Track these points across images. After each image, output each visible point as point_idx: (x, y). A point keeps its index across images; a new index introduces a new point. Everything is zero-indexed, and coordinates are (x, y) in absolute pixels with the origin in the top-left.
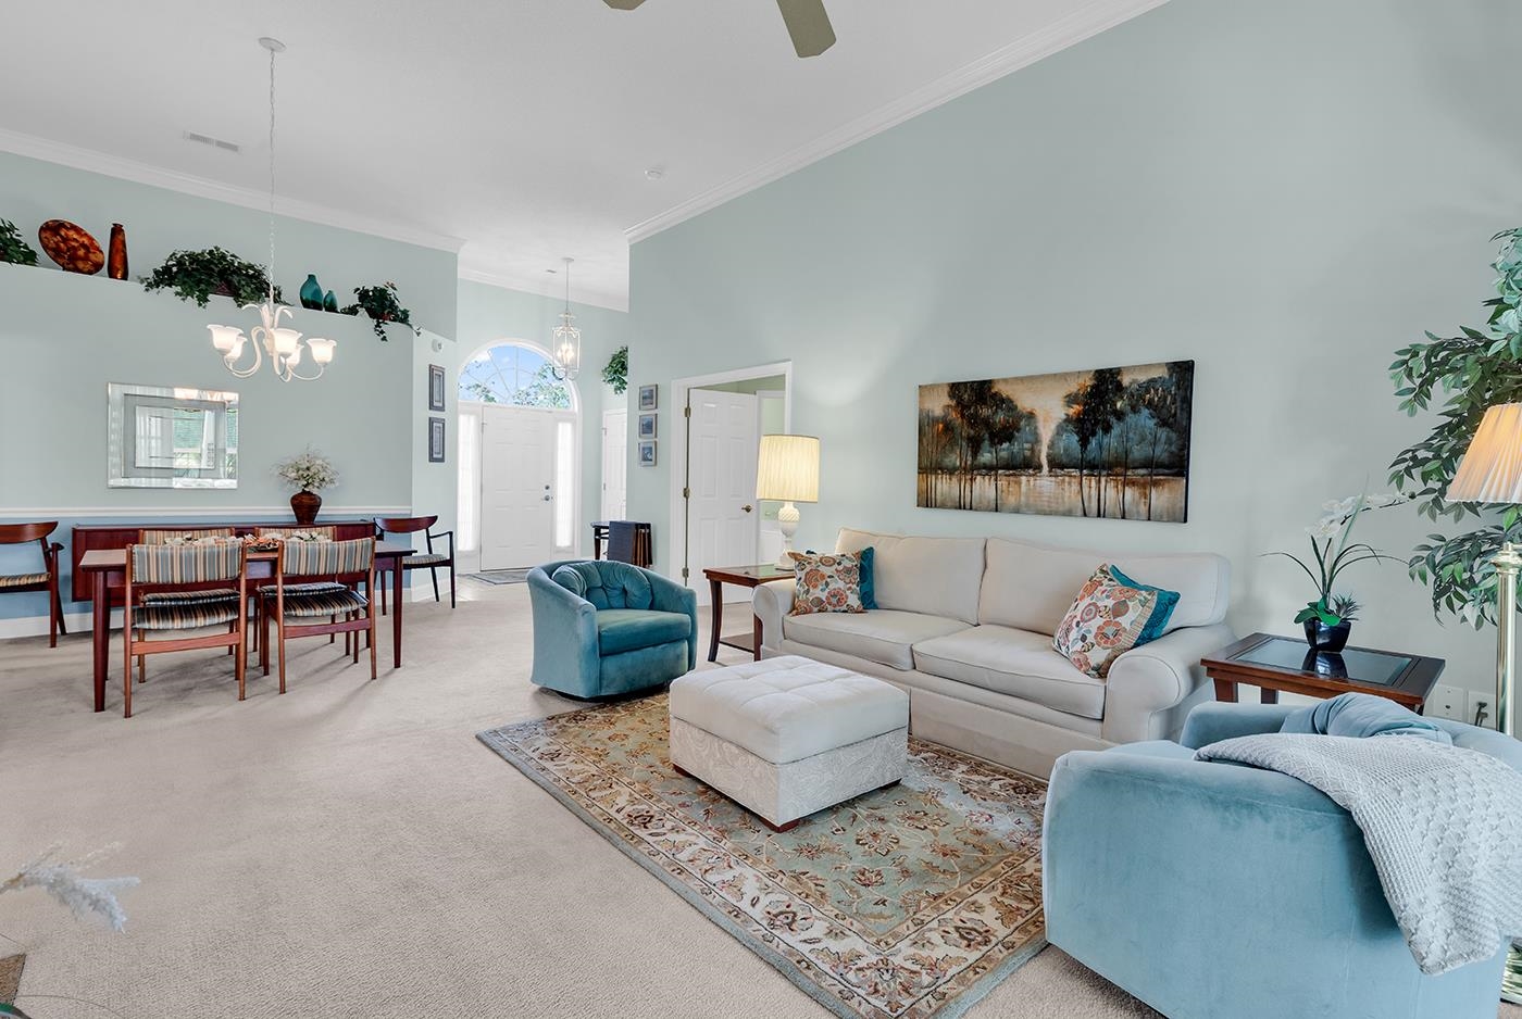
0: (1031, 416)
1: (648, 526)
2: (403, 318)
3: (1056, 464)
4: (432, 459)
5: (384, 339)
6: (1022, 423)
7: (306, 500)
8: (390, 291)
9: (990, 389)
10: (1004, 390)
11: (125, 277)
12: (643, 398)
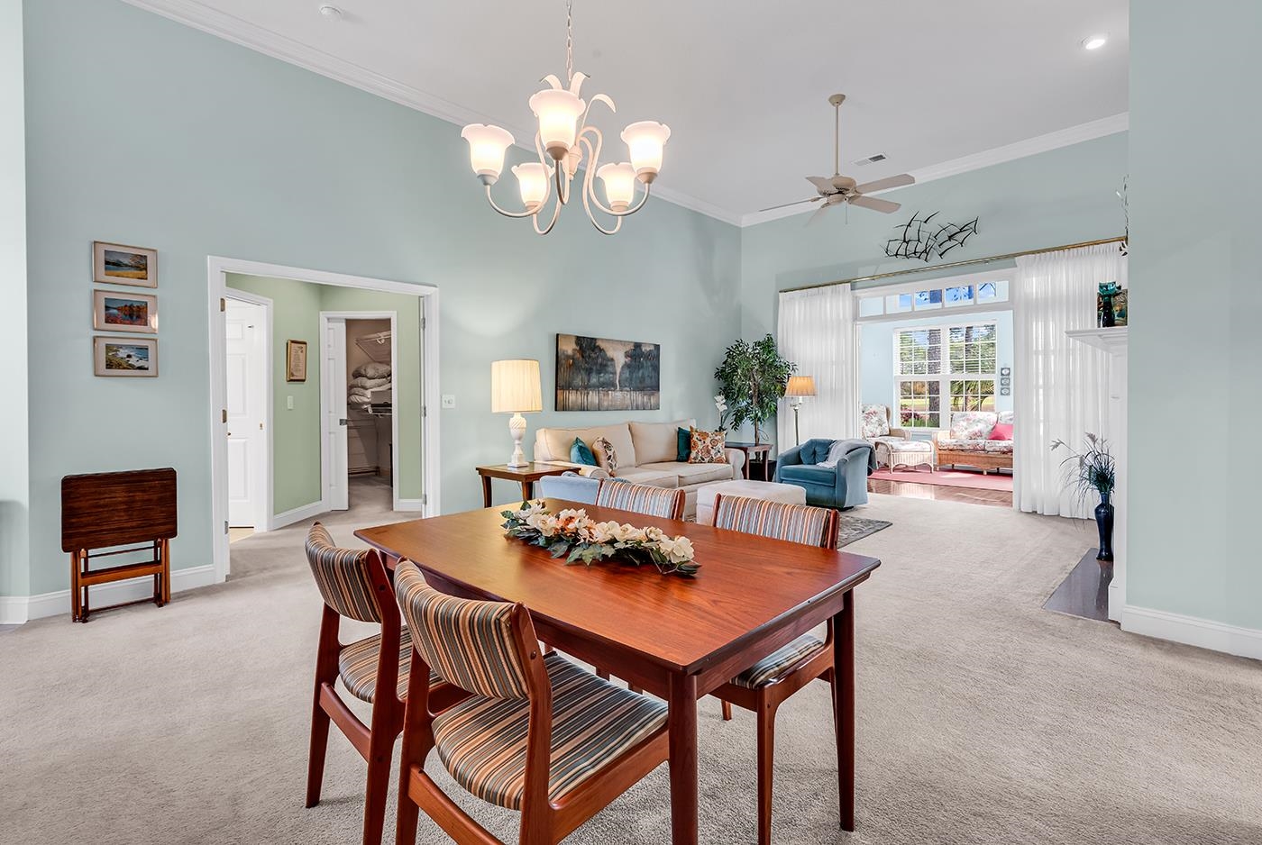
0: (612, 360)
6: (609, 364)
10: (602, 345)
12: (107, 263)
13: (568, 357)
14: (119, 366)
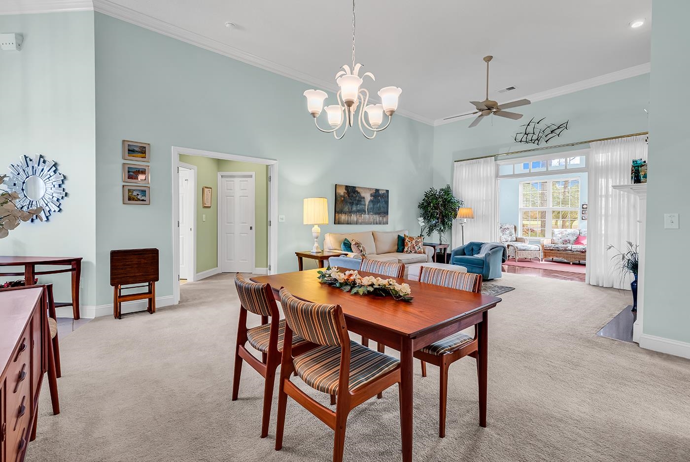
0: (364, 198)
6: (362, 200)
10: (359, 190)
12: (129, 150)
13: (341, 196)
14: (133, 199)
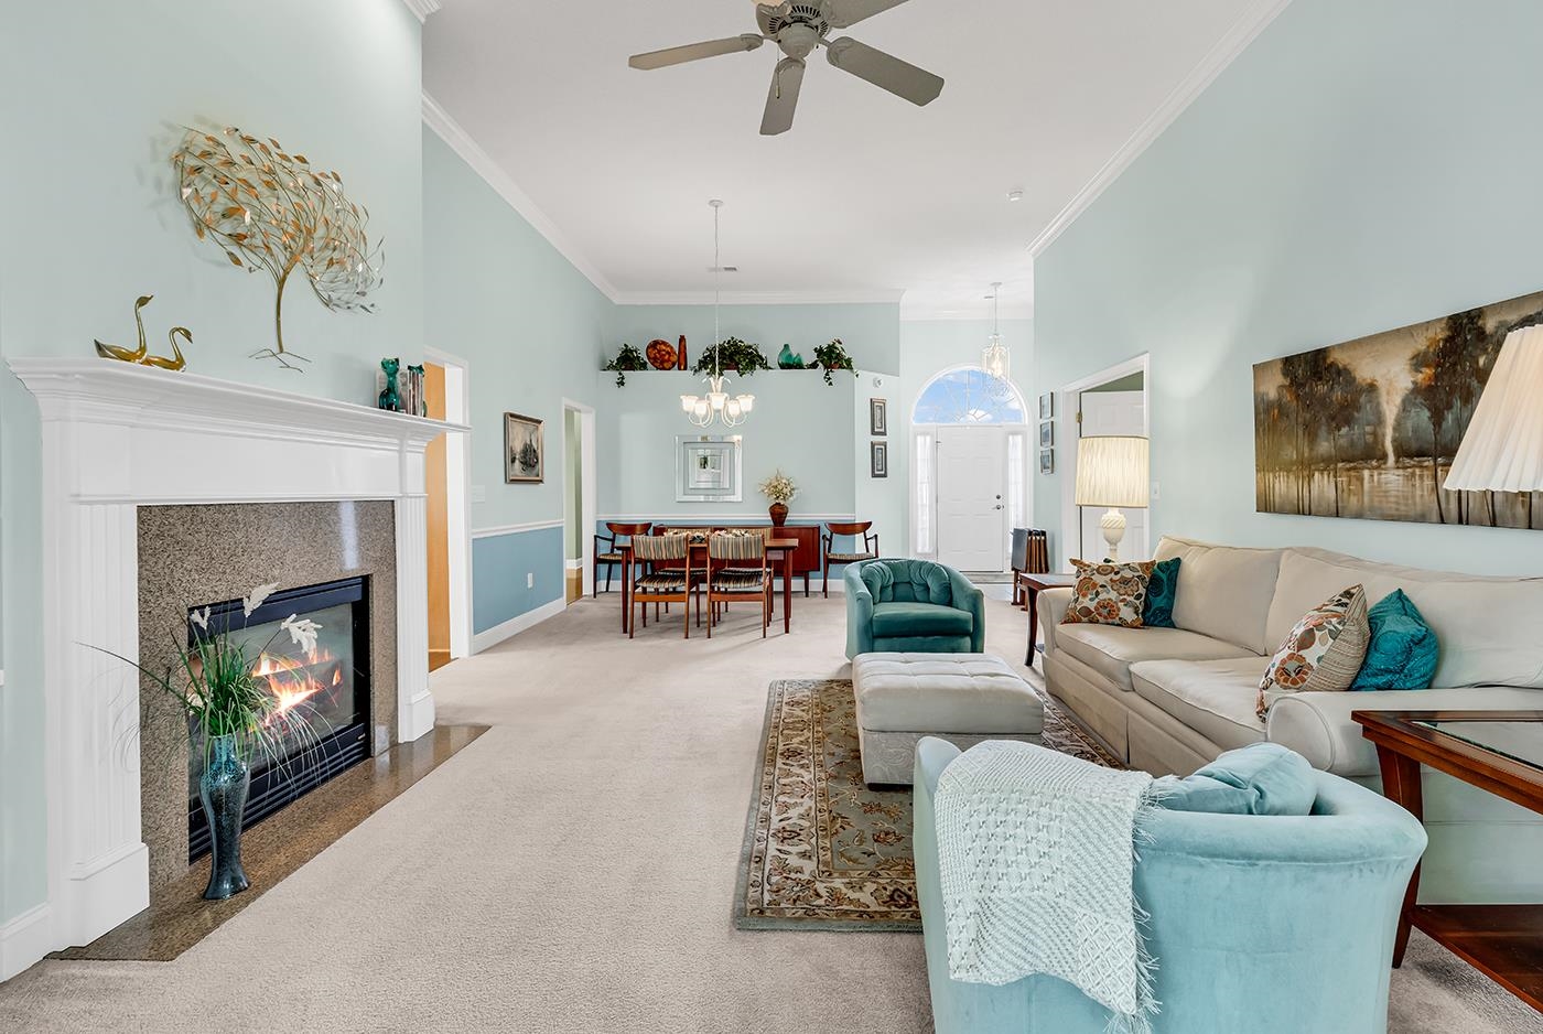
0: (1372, 388)
1: (1044, 533)
2: (848, 365)
3: (1403, 452)
4: (874, 476)
5: (831, 384)
6: (1363, 399)
7: (777, 510)
8: (837, 345)
9: (1325, 359)
10: (1340, 358)
11: (685, 369)
13: (1270, 404)
